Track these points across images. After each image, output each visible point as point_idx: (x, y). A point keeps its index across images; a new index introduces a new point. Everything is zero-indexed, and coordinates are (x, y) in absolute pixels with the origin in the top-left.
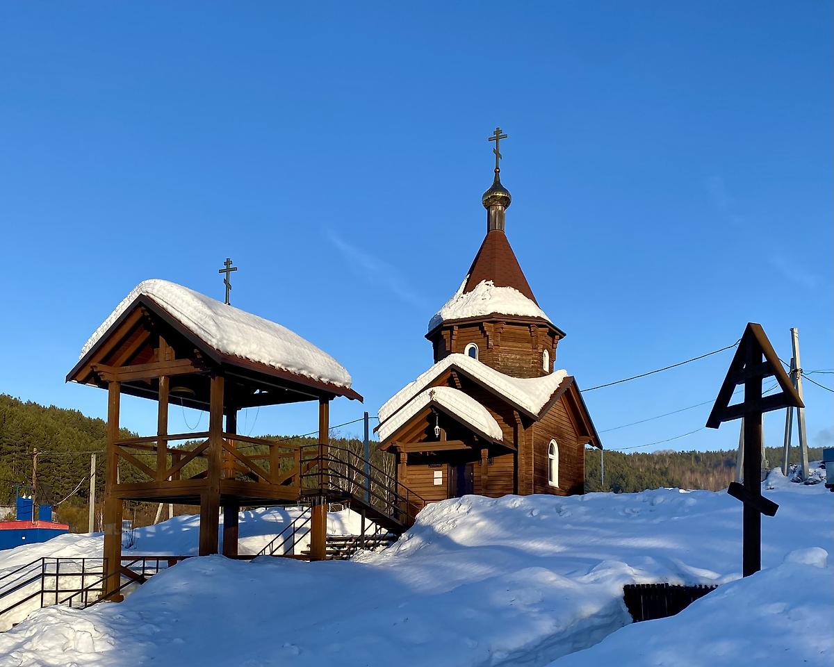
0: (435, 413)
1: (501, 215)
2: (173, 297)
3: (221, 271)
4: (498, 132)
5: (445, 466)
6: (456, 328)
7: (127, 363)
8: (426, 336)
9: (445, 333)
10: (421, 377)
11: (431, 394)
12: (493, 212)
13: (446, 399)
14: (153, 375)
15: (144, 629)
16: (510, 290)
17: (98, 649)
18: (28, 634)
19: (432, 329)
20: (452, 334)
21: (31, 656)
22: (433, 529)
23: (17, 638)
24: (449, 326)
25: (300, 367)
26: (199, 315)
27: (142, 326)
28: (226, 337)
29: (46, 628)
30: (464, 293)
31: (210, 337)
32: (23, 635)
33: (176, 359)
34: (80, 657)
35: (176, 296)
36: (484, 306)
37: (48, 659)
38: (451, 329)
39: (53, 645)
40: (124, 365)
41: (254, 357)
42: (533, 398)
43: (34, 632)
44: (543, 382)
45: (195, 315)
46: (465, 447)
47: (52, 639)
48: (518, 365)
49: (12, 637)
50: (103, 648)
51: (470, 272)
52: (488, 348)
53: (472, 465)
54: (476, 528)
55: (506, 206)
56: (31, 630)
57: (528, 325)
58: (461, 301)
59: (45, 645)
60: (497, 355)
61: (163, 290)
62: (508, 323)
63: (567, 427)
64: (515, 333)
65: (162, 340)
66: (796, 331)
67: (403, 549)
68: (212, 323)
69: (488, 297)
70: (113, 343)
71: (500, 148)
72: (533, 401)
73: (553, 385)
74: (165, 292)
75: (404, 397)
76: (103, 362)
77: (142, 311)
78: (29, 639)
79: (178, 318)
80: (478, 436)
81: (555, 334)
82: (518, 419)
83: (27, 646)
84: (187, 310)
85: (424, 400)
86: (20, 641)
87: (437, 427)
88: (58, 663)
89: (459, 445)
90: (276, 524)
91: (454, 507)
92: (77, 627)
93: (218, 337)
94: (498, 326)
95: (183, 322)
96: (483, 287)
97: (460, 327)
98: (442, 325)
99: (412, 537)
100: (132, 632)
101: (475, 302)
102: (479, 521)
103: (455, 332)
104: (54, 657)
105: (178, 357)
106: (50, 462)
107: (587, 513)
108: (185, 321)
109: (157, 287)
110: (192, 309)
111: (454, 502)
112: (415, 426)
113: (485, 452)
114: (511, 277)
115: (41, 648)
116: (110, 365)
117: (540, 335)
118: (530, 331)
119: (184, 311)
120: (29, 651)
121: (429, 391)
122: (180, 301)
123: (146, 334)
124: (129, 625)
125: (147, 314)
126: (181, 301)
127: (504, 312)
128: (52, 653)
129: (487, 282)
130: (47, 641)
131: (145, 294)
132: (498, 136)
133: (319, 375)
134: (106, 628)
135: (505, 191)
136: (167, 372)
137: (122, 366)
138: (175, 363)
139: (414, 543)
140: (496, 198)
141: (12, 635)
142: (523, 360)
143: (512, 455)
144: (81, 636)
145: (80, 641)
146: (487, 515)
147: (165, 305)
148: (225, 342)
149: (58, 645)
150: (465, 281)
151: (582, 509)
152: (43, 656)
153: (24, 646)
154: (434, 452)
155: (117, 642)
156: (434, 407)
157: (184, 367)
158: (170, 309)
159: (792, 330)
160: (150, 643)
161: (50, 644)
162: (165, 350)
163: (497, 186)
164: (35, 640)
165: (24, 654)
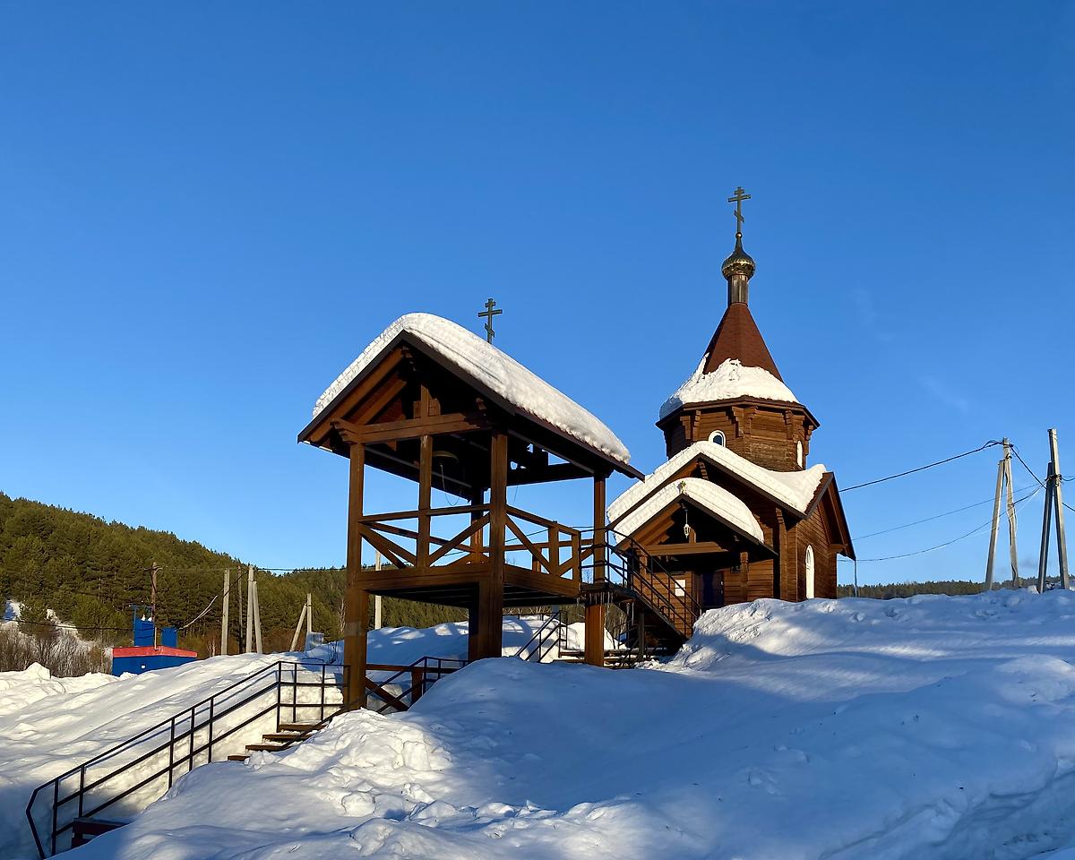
0: (686, 509)
1: (745, 288)
2: (446, 334)
3: (481, 315)
4: (740, 191)
5: (689, 574)
6: (698, 413)
7: (373, 421)
8: (657, 424)
9: (685, 419)
10: (661, 467)
11: (680, 486)
12: (735, 282)
13: (699, 492)
14: (410, 434)
15: (477, 741)
16: (759, 371)
17: (434, 766)
18: (341, 746)
19: (664, 416)
20: (693, 420)
21: (353, 774)
22: (727, 639)
23: (326, 751)
24: (690, 410)
25: (585, 431)
26: (482, 356)
27: (397, 373)
28: (516, 385)
29: (365, 737)
30: (705, 372)
31: (497, 383)
32: (333, 747)
33: (442, 414)
34: (416, 776)
35: (450, 333)
36: (732, 388)
37: (377, 779)
38: (692, 414)
39: (380, 759)
40: (370, 423)
41: (541, 414)
42: (798, 493)
43: (348, 741)
44: (804, 477)
45: (476, 356)
46: (719, 549)
47: (376, 751)
48: (771, 457)
49: (320, 750)
50: (440, 765)
51: (711, 349)
52: (737, 436)
53: (722, 573)
54: (788, 637)
55: (749, 276)
56: (343, 741)
57: (783, 412)
58: (702, 383)
59: (368, 759)
60: (748, 445)
61: (432, 325)
62: (760, 408)
63: (820, 533)
64: (768, 420)
65: (425, 391)
66: (1054, 432)
67: (691, 662)
68: (499, 365)
69: (735, 377)
70: (362, 393)
71: (742, 207)
72: (799, 497)
73: (814, 479)
74: (435, 328)
75: (640, 492)
76: (347, 417)
77: (403, 352)
78: (345, 752)
79: (454, 360)
80: (740, 536)
81: (810, 423)
82: (781, 519)
83: (344, 761)
84: (466, 350)
85: (671, 493)
86: (331, 755)
87: (687, 526)
88: (390, 784)
89: (712, 547)
90: (515, 634)
91: (746, 614)
92: (405, 737)
93: (508, 383)
94: (748, 410)
95: (460, 364)
96: (727, 367)
97: (704, 411)
98: (682, 408)
99: (699, 649)
100: (465, 745)
101: (721, 383)
102: (788, 628)
103: (697, 418)
104: (384, 776)
105: (444, 411)
106: (142, 589)
107: (927, 617)
108: (462, 363)
109: (424, 322)
110: (472, 349)
111: (744, 608)
112: (658, 525)
113: (744, 555)
114: (758, 357)
115: (362, 763)
116: (353, 422)
117: (797, 423)
118: (785, 419)
119: (462, 351)
120: (348, 767)
121: (677, 483)
122: (455, 339)
123: (401, 384)
124: (456, 737)
125: (409, 356)
126: (457, 340)
127: (757, 395)
128: (380, 770)
129: (732, 362)
130: (369, 754)
131: (408, 331)
132: (740, 196)
133: (601, 443)
134: (436, 739)
135: (748, 258)
136: (431, 430)
137: (366, 424)
138: (442, 419)
139: (705, 654)
140: (738, 267)
141: (319, 747)
142: (776, 451)
143: (771, 561)
144: (413, 749)
145: (413, 755)
146: (794, 621)
147: (435, 345)
148: (514, 390)
149: (386, 759)
150: (704, 361)
151: (920, 612)
152: (369, 775)
153: (341, 761)
154: (675, 556)
155: (455, 758)
156: (684, 500)
157: (455, 423)
158: (443, 350)
159: (1050, 431)
160: (497, 759)
161: (375, 759)
162: (427, 403)
163: (739, 253)
164: (353, 752)
165: (344, 772)
